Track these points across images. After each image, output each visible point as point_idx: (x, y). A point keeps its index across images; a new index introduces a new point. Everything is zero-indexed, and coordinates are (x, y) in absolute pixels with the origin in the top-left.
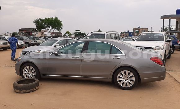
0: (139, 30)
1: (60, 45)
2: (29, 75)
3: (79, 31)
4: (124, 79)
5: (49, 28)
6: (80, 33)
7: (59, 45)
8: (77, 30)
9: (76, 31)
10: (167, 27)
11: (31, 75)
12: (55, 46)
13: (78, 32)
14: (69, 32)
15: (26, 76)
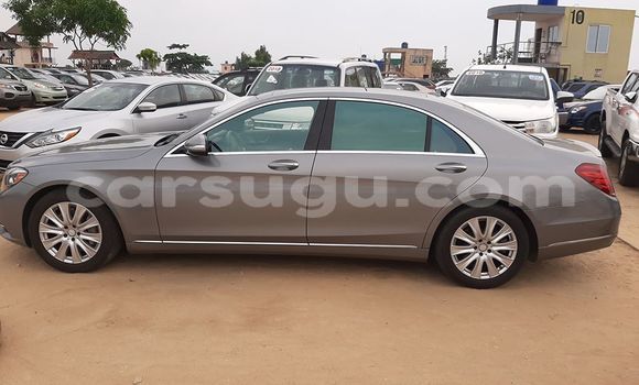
0: (404, 54)
1: (158, 107)
2: (71, 243)
3: (183, 50)
4: (475, 248)
5: (72, 34)
6: (187, 59)
7: (153, 105)
8: (174, 46)
9: (171, 48)
10: (507, 48)
11: (77, 241)
12: (137, 111)
13: (179, 54)
14: (152, 52)
15: (58, 246)
